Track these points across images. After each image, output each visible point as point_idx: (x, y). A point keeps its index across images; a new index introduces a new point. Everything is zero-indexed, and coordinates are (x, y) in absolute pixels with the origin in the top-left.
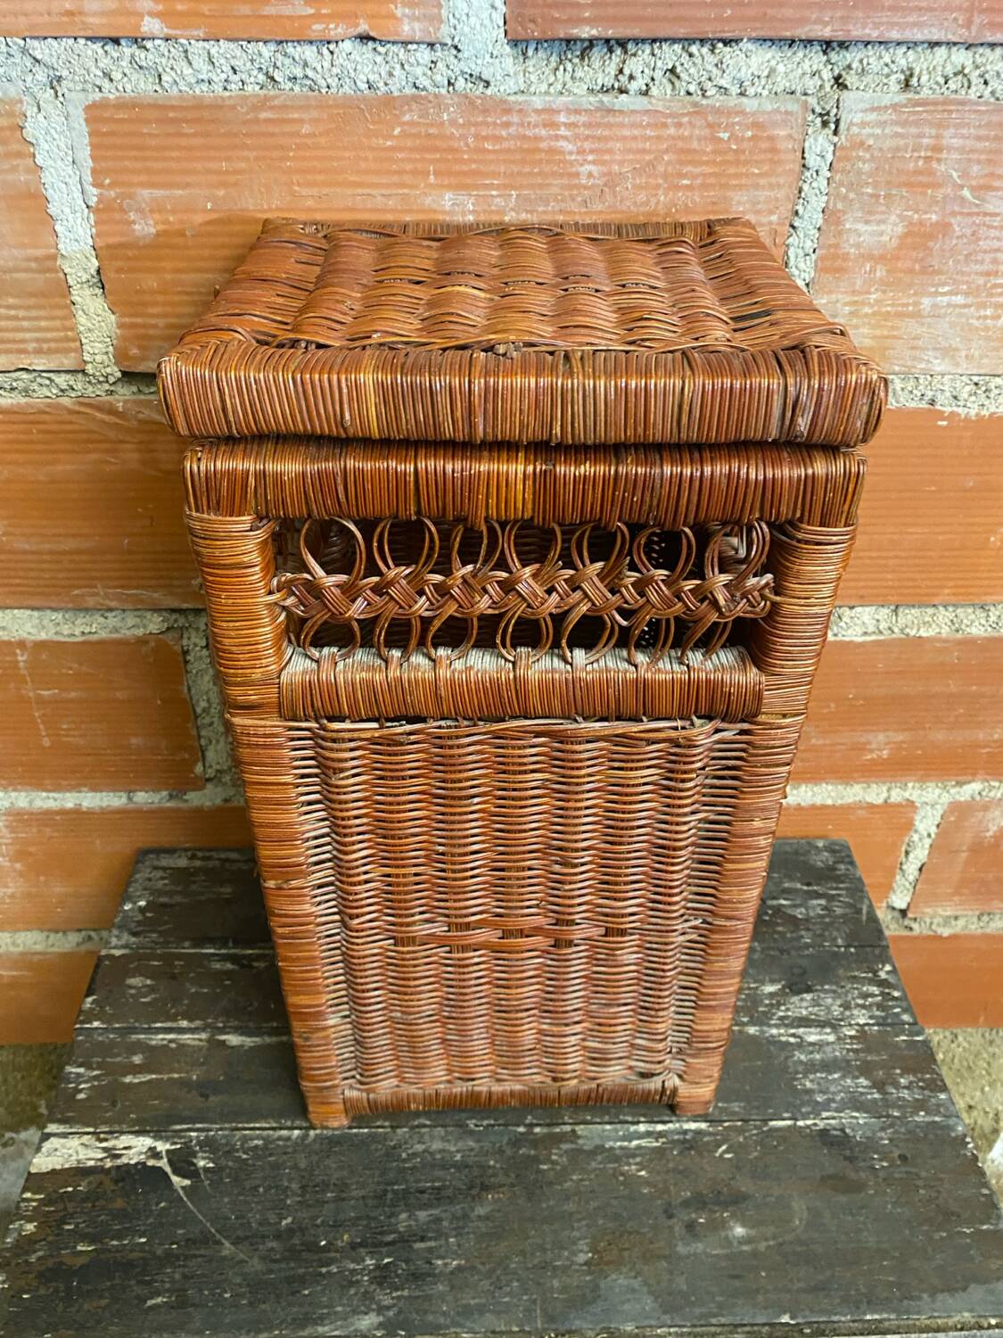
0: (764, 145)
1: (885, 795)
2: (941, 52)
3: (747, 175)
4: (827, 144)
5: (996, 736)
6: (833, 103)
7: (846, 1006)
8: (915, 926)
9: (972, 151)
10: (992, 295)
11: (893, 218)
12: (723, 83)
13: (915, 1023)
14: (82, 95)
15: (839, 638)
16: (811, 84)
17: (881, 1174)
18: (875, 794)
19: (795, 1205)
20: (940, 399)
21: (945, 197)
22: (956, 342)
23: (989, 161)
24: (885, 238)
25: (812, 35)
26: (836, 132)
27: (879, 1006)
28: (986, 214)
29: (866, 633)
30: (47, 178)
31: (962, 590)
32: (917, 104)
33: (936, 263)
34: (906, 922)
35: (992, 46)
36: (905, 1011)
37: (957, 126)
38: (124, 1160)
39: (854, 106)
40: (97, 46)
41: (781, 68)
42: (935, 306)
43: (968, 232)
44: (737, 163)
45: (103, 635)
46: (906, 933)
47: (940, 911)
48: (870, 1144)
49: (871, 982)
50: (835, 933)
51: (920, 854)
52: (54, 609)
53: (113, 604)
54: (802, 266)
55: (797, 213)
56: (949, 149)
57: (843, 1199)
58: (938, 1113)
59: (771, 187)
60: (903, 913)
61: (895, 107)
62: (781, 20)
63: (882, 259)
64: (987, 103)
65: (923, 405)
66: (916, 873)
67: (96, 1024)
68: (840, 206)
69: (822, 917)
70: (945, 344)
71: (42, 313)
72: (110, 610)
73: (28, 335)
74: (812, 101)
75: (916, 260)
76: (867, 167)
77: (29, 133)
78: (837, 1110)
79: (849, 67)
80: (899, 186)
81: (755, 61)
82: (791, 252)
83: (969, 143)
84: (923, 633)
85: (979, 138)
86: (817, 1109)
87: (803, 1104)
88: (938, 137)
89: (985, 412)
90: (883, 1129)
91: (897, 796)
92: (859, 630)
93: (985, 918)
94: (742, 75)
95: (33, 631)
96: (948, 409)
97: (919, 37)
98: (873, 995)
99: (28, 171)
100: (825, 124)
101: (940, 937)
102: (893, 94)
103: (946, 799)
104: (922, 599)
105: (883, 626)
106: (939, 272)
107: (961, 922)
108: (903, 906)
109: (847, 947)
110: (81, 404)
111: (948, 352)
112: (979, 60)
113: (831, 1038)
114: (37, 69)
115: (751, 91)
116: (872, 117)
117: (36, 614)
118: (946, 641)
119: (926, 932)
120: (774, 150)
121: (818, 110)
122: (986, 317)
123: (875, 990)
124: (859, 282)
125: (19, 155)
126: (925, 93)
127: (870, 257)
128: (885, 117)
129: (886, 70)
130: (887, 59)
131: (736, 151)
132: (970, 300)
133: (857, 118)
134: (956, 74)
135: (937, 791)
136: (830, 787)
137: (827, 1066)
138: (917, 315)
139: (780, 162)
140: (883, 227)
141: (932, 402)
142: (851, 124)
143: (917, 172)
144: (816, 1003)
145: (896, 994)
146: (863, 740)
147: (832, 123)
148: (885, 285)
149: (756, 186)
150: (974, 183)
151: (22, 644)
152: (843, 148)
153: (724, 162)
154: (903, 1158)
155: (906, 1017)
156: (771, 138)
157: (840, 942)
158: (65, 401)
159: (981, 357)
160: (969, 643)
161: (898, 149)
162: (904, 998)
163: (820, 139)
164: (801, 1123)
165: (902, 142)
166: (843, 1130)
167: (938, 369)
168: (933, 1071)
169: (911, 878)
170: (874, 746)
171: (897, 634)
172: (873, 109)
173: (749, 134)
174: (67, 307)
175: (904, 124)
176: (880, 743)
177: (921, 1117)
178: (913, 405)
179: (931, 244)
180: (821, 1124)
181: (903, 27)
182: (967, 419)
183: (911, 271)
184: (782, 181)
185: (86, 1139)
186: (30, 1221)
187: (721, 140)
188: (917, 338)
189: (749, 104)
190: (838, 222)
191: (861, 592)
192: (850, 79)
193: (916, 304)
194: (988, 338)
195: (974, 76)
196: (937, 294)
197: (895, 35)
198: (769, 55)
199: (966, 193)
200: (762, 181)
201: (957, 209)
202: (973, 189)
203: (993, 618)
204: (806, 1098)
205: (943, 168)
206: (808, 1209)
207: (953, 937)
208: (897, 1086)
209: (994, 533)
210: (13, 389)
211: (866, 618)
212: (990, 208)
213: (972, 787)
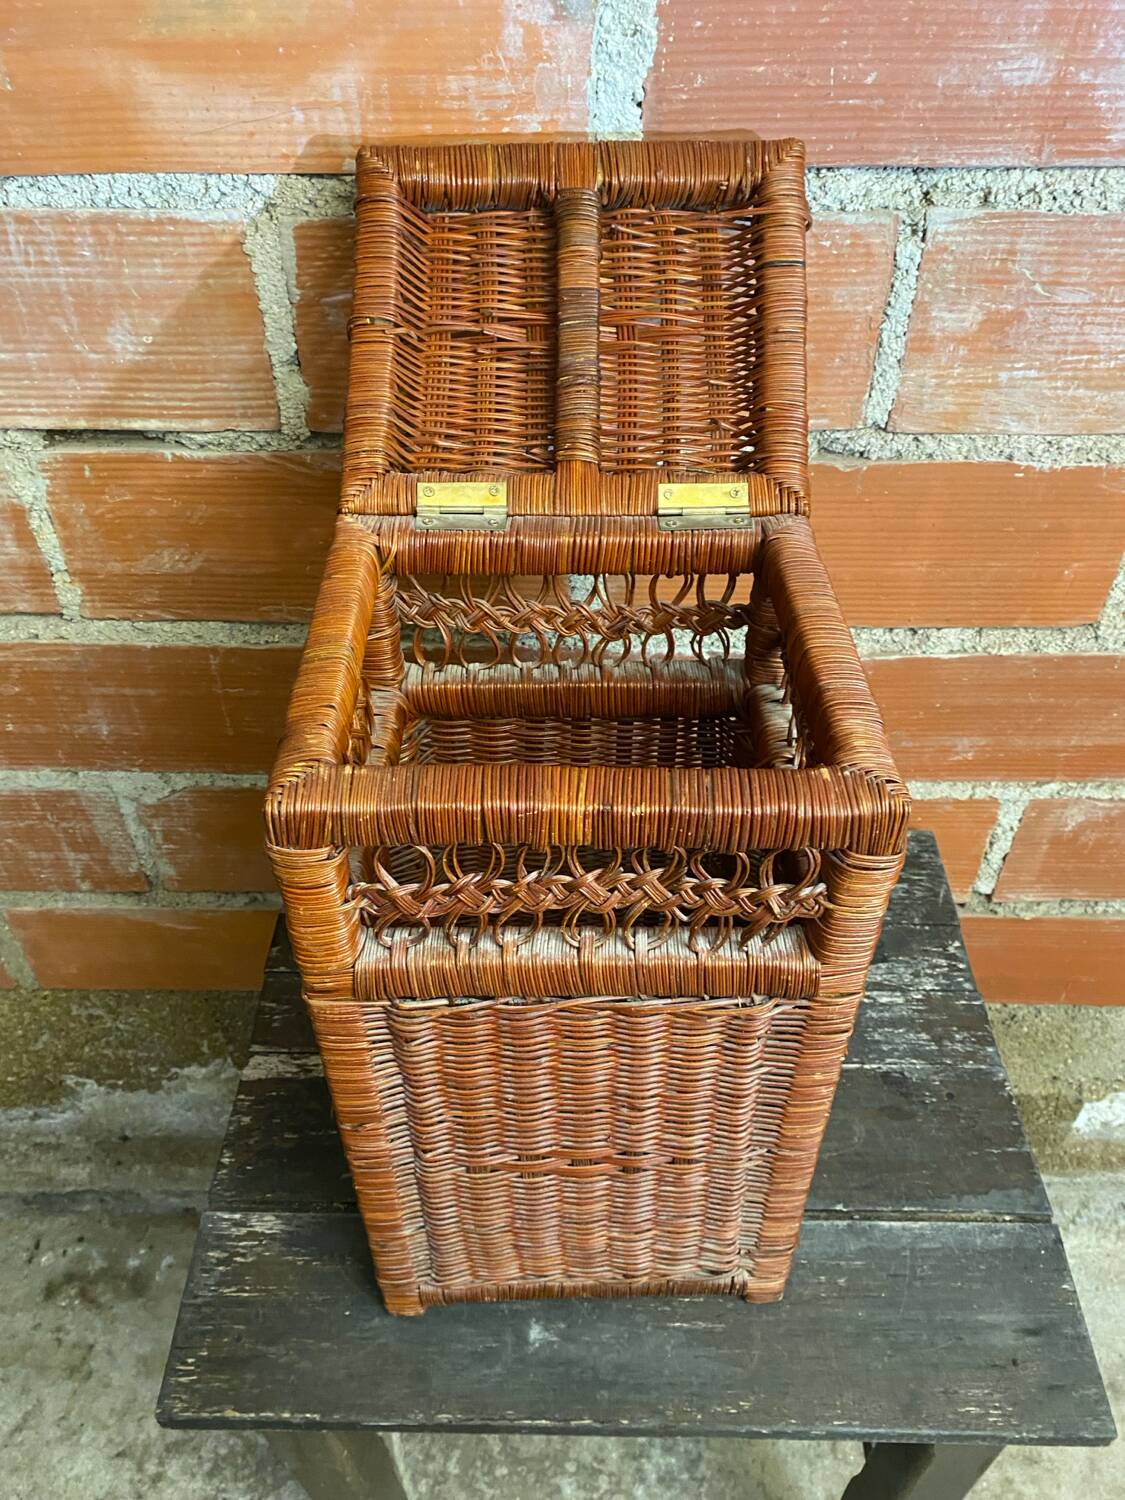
0: (862, 251)
1: (970, 792)
2: (1016, 174)
3: (846, 275)
4: (915, 249)
5: (1073, 743)
6: (921, 216)
7: (916, 975)
8: (1000, 910)
9: (1043, 254)
10: (1062, 370)
11: (974, 308)
12: (827, 202)
13: (975, 991)
14: (291, 219)
15: (927, 655)
16: (902, 201)
17: (930, 1107)
18: (961, 791)
19: (856, 1128)
20: (1017, 454)
21: (1019, 291)
22: (1030, 409)
23: (1058, 263)
24: (967, 324)
25: (903, 164)
26: (923, 240)
27: (945, 975)
28: (1055, 305)
29: (952, 652)
30: (260, 282)
31: (1039, 616)
32: (993, 216)
33: (1011, 343)
34: (991, 906)
35: (1062, 169)
36: (967, 980)
37: (1030, 234)
38: (315, 1074)
39: (939, 219)
40: (305, 180)
41: (876, 188)
42: (1011, 379)
43: (1041, 318)
44: (838, 264)
45: (284, 644)
46: (992, 916)
47: (1022, 897)
48: (924, 1084)
49: (940, 955)
50: (913, 913)
51: (1004, 845)
52: (242, 622)
53: (294, 619)
54: (894, 346)
55: (889, 304)
56: (1023, 252)
57: (896, 1124)
58: (985, 1063)
59: (868, 283)
60: (989, 897)
61: (975, 219)
62: (876, 153)
63: (963, 341)
64: (1056, 215)
65: (1002, 459)
66: (1000, 862)
67: (282, 969)
68: (927, 299)
69: (904, 899)
70: (1020, 409)
71: (248, 386)
72: (291, 623)
73: (237, 403)
74: (903, 215)
75: (994, 342)
76: (950, 267)
77: (248, 247)
78: (899, 1058)
79: (936, 185)
80: (979, 282)
81: (853, 184)
82: (885, 336)
83: (1041, 248)
84: (1003, 652)
85: (1048, 244)
86: (882, 1057)
87: (871, 1052)
88: (1012, 243)
89: (1057, 466)
90: (936, 1073)
91: (981, 793)
92: (946, 649)
93: (1066, 905)
94: (842, 196)
95: (225, 640)
96: (1025, 464)
97: (996, 164)
98: (941, 966)
99: (245, 276)
100: (914, 232)
101: (1023, 921)
102: (973, 208)
103: (1027, 797)
104: (1004, 622)
105: (968, 645)
106: (1014, 351)
107: (1043, 908)
108: (989, 892)
109: (923, 925)
110: (276, 457)
111: (1022, 416)
112: (1049, 180)
113: (900, 1000)
114: (257, 198)
115: (850, 208)
116: (956, 227)
117: (227, 625)
118: (1025, 659)
119: (1010, 916)
120: (869, 254)
121: (908, 221)
122: (1056, 388)
123: (944, 962)
124: (944, 360)
125: (239, 264)
126: (1001, 208)
127: (954, 339)
128: (966, 228)
129: (967, 190)
130: (968, 180)
131: (837, 255)
132: (1043, 374)
133: (942, 228)
134: (1029, 192)
135: (1019, 790)
136: (919, 784)
137: (894, 1023)
138: (996, 386)
139: (874, 264)
140: (964, 315)
141: (1010, 457)
142: (937, 233)
143: (994, 271)
144: (890, 972)
145: (961, 966)
146: (949, 743)
147: (920, 232)
148: (966, 362)
149: (855, 283)
150: (1044, 279)
151: (214, 650)
152: (929, 252)
153: (825, 265)
154: (950, 1096)
155: (967, 986)
156: (867, 245)
157: (916, 921)
158: (263, 454)
159: (1053, 421)
160: (1047, 661)
161: (977, 253)
162: (968, 969)
163: (910, 245)
164: (867, 1067)
165: (981, 248)
166: (902, 1073)
167: (1014, 430)
168: (986, 1030)
169: (995, 867)
170: (959, 749)
171: (980, 652)
172: (955, 222)
173: (848, 242)
174: (270, 381)
175: (984, 233)
176: (966, 746)
177: (970, 1065)
178: (993, 459)
179: (1007, 329)
180: (885, 1068)
181: (981, 156)
182: (1041, 472)
183: (991, 351)
184: (876, 278)
185: (283, 1057)
186: (246, 1114)
187: (823, 247)
188: (995, 405)
189: (849, 219)
190: (925, 312)
191: (949, 616)
192: (935, 197)
193: (995, 377)
194: (1058, 405)
195: (1045, 195)
196: (1013, 369)
197: (974, 162)
198: (867, 177)
199: (1038, 288)
200: (858, 280)
201: (1029, 300)
202: (1043, 284)
203: (1068, 640)
204: (873, 1047)
205: (1017, 267)
206: (867, 1131)
207: (1034, 921)
208: (953, 1040)
209: (1067, 567)
210: (220, 444)
211: (951, 639)
212: (1060, 299)
213: (1052, 787)
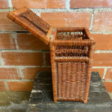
1: (101, 68)
5: (111, 62)
24: (98, 21)
25: (92, 7)
47: (107, 79)
48: (100, 93)
61: (98, 12)
79: (94, 10)
97: (99, 7)
104: (103, 50)
107: (110, 81)
118: (106, 53)
146: (99, 62)
166: (97, 92)
168: (105, 88)
169: (104, 76)
171: (101, 53)
178: (101, 33)
179: (101, 22)
182: (105, 35)
185: (35, 91)
198: (88, 9)
206: (94, 97)
213: (109, 67)
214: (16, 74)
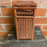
91: (41, 24)
105: (40, 17)
118: (43, 18)
119: (43, 31)
136: (38, 24)
169: (42, 28)
213: (44, 24)
214: (1, 28)
